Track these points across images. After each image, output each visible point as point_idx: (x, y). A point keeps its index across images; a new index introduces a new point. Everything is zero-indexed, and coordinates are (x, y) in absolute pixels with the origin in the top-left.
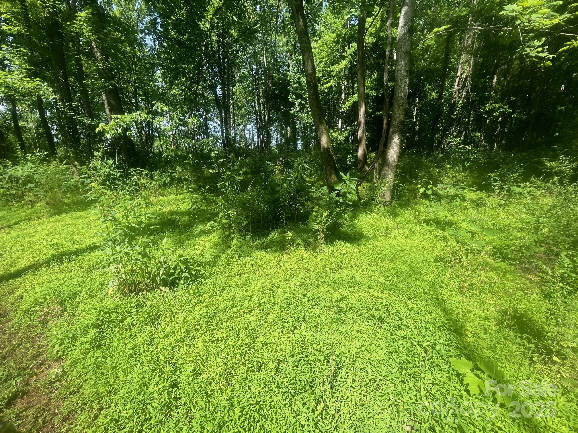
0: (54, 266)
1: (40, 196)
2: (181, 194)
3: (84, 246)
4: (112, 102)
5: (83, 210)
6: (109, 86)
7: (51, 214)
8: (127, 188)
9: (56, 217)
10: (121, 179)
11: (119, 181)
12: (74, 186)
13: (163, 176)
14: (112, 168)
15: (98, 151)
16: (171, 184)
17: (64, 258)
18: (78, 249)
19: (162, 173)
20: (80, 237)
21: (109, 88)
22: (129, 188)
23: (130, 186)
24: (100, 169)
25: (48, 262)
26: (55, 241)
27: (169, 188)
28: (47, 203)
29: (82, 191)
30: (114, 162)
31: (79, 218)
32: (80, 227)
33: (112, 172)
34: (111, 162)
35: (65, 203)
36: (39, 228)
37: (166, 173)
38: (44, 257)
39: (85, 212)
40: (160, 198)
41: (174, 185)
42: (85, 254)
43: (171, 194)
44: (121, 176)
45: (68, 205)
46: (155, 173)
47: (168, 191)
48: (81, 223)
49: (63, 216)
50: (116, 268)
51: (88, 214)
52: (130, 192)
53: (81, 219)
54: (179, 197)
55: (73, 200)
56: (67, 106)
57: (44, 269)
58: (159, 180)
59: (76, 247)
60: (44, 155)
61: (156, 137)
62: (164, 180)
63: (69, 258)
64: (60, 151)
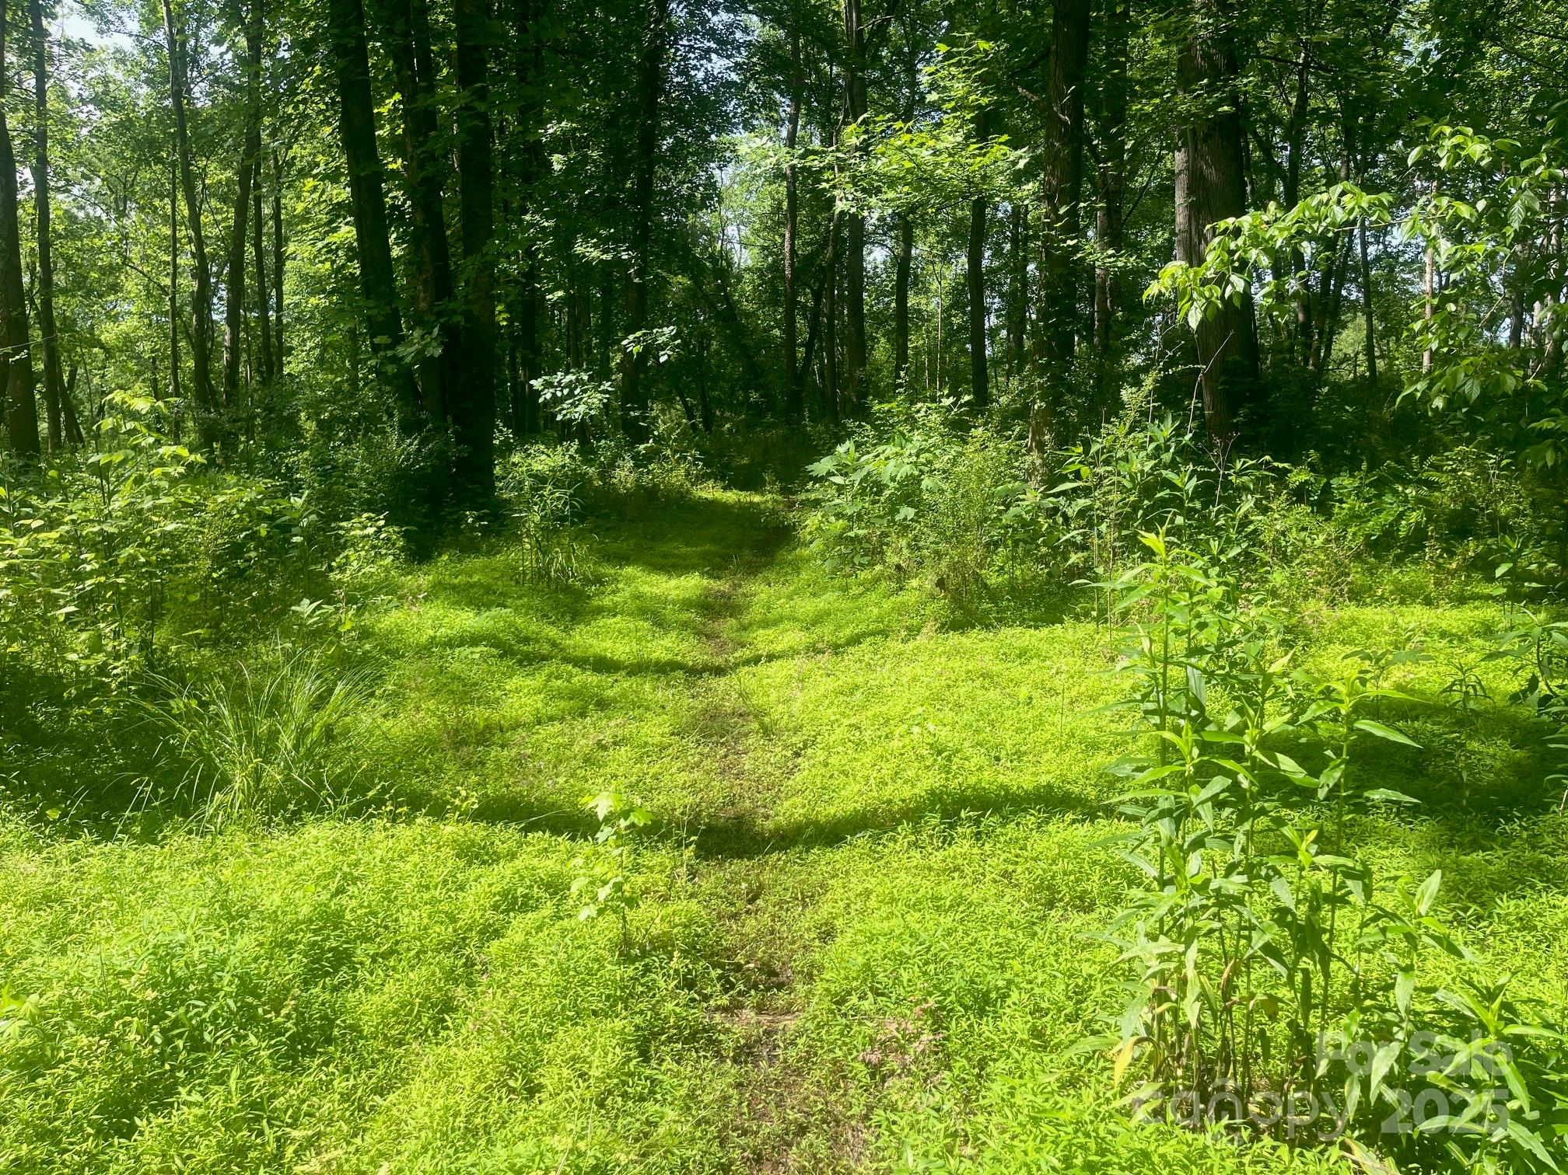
0: (931, 837)
1: (925, 552)
2: (1461, 600)
3: (1024, 780)
4: (1211, 173)
5: (1038, 623)
6: (1221, 102)
7: (943, 625)
8: (1215, 545)
9: (955, 638)
10: (1198, 505)
11: (1189, 513)
12: (1024, 524)
13: (1388, 498)
14: (1166, 457)
15: (1138, 384)
16: (1417, 541)
17: (963, 814)
18: (1006, 788)
19: (1382, 485)
20: (1019, 738)
21: (1217, 115)
22: (1222, 552)
23: (1229, 541)
24: (1126, 459)
25: (913, 814)
26: (944, 734)
27: (1399, 561)
28: (941, 583)
29: (1045, 543)
30: (1179, 432)
31: (1023, 654)
32: (1023, 692)
33: (1168, 474)
34: (1168, 428)
35: (985, 586)
36: (907, 671)
37: (1406, 483)
38: (907, 792)
39: (1044, 632)
40: (1350, 611)
41: (1432, 550)
42: (1030, 820)
43: (1406, 595)
44: (1198, 493)
45: (994, 596)
46: (1344, 482)
47: (1392, 576)
48: (1025, 677)
49: (973, 639)
50: (1164, 957)
51: (1052, 641)
52: (1224, 570)
53: (1028, 661)
54: (1453, 618)
55: (1013, 578)
56: (1059, 218)
57: (902, 843)
58: (1355, 517)
59: (1001, 778)
60: (962, 406)
61: (1353, 306)
62: (1386, 518)
63: (978, 822)
64: (1006, 392)
